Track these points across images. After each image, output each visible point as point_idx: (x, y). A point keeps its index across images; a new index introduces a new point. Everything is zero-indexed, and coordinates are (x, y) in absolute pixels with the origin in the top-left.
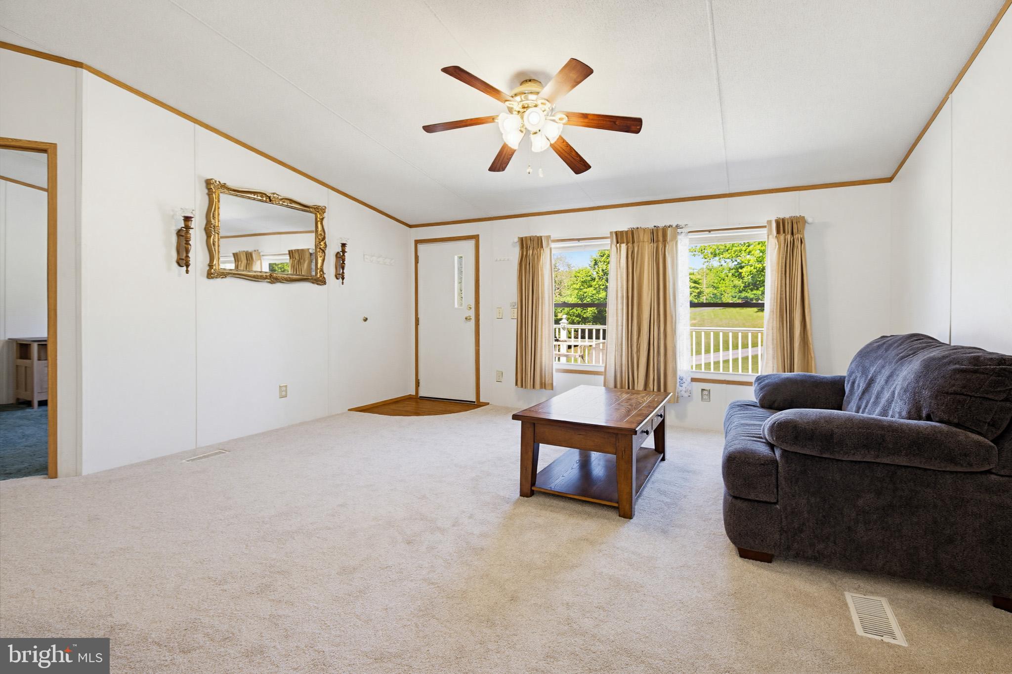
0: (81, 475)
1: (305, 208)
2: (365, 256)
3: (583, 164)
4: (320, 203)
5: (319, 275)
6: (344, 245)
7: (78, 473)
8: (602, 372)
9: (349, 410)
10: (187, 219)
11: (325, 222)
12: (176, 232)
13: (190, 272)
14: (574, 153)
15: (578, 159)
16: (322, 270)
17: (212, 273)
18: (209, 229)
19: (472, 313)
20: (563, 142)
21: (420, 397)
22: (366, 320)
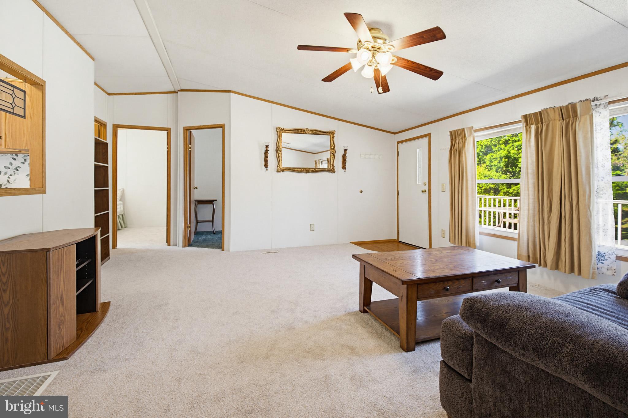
0: (230, 251)
1: (324, 133)
2: (362, 155)
3: (435, 72)
4: (332, 129)
5: (331, 168)
6: (346, 150)
7: (229, 251)
8: (516, 239)
9: (350, 242)
10: (267, 147)
11: (334, 139)
12: (264, 153)
13: (268, 170)
14: (422, 67)
15: (428, 69)
16: (333, 165)
17: (280, 170)
18: (278, 150)
19: (426, 187)
20: (408, 62)
21: (400, 241)
22: (361, 192)
